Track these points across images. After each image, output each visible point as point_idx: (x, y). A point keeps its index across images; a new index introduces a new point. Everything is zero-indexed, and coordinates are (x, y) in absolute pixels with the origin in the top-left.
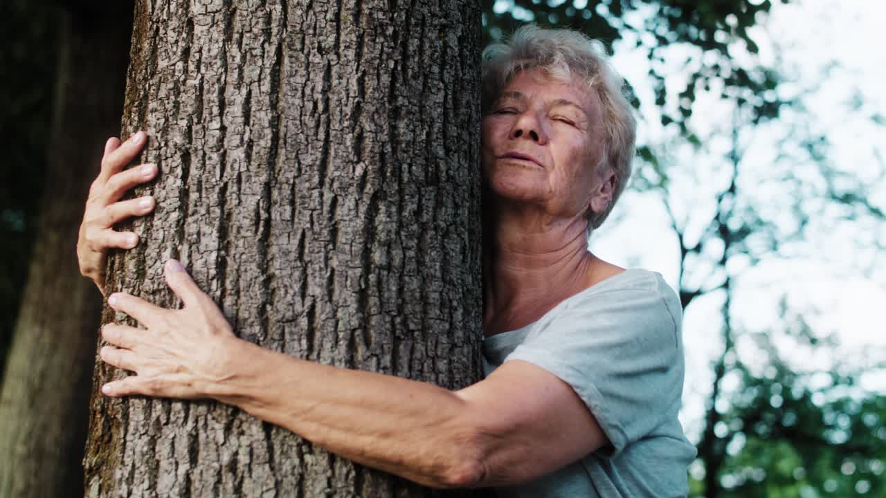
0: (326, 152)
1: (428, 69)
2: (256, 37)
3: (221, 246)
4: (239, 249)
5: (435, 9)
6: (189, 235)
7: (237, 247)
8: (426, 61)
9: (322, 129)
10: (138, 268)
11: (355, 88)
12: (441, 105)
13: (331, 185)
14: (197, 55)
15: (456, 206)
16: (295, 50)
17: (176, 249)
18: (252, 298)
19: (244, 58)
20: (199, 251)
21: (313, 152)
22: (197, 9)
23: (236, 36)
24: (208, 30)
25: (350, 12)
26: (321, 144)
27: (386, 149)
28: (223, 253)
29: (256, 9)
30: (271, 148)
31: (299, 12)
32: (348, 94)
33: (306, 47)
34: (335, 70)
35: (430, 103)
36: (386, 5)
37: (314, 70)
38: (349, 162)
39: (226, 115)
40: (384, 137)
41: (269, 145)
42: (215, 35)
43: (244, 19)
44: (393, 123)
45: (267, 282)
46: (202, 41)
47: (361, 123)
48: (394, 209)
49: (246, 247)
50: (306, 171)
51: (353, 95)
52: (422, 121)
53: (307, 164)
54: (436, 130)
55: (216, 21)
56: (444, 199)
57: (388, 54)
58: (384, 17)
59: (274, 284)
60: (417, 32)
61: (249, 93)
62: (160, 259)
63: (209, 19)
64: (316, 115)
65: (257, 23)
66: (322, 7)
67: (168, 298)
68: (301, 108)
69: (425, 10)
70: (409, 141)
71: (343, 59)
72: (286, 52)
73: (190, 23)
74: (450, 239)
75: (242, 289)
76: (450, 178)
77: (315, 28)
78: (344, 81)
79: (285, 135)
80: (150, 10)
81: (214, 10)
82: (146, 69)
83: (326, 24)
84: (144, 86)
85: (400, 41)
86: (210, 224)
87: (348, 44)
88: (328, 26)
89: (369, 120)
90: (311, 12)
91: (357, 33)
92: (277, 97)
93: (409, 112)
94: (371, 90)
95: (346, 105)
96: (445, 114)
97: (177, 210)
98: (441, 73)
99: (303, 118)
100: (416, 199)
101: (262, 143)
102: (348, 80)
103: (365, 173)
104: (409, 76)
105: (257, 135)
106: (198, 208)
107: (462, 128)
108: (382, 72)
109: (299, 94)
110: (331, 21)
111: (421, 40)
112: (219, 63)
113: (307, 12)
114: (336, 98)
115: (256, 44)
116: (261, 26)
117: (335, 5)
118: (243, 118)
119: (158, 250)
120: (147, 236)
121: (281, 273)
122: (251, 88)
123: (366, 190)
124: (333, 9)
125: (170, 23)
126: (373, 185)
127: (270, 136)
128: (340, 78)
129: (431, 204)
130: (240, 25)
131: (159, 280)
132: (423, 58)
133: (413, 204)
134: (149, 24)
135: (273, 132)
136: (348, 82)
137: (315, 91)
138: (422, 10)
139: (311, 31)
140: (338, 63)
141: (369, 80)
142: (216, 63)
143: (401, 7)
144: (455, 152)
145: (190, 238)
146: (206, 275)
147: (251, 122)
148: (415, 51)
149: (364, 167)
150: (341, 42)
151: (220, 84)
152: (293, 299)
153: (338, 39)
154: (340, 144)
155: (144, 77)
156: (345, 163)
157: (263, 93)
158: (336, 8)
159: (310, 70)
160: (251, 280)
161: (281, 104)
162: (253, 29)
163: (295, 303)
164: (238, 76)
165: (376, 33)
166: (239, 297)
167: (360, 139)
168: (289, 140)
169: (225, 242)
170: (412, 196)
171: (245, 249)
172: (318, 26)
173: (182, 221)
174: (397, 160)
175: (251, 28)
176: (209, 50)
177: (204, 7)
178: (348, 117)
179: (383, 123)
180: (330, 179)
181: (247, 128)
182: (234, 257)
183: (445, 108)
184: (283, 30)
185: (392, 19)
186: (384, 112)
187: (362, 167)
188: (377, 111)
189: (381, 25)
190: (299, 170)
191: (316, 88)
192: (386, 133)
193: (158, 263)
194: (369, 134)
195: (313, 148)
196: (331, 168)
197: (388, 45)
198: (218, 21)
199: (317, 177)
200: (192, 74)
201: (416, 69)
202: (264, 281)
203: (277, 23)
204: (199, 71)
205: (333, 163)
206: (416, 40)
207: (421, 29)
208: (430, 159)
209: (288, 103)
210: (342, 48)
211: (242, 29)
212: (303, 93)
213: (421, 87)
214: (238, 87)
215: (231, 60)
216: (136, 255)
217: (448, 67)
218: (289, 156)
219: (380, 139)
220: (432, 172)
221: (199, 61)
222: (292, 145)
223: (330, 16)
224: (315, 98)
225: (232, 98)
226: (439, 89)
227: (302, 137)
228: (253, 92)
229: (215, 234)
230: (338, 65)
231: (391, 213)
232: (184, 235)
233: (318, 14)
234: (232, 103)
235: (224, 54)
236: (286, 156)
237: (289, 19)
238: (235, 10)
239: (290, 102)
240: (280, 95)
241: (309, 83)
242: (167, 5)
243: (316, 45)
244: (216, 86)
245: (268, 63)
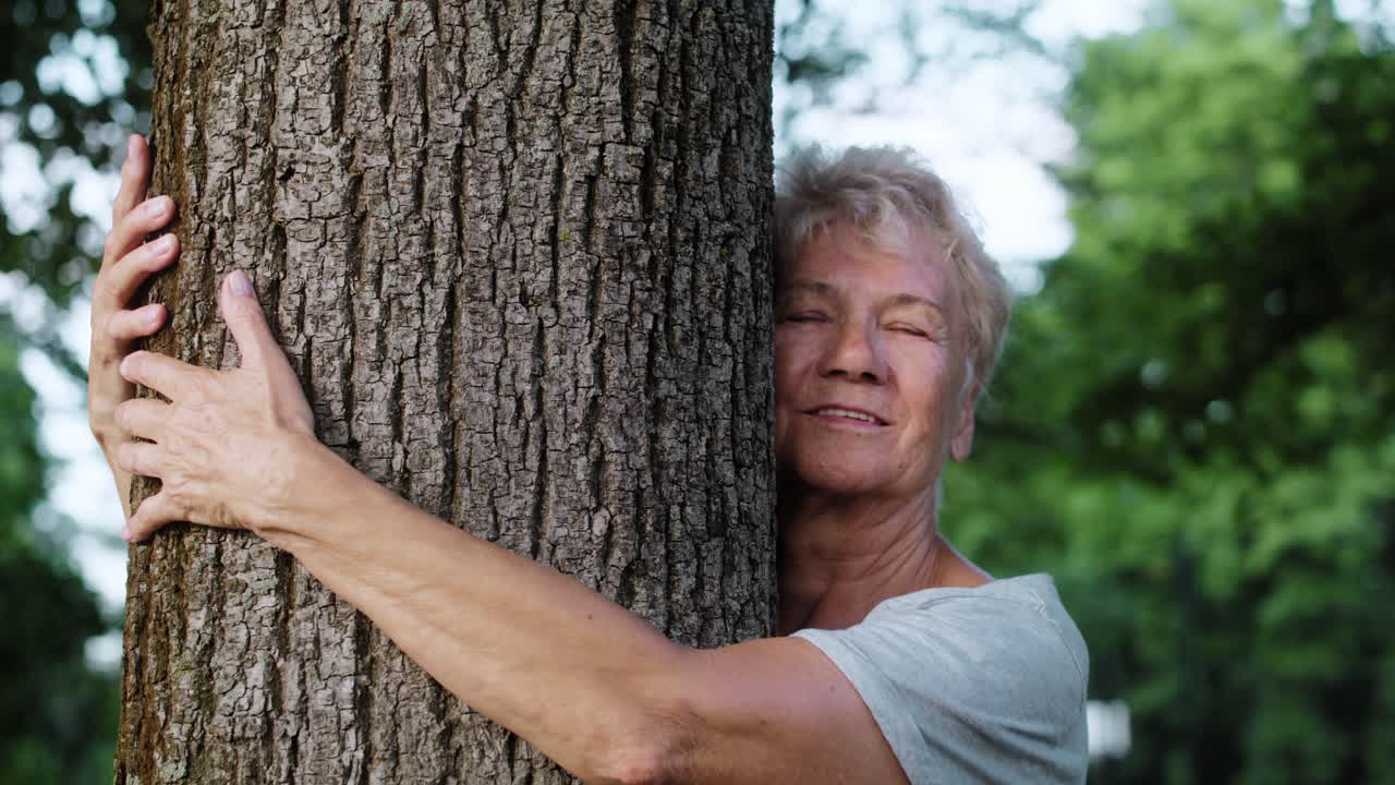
0: (541, 493)
1: (706, 323)
2: (407, 273)
3: (360, 666)
4: (393, 675)
5: (715, 206)
6: (299, 644)
7: (389, 671)
8: (702, 307)
9: (532, 449)
10: (199, 689)
11: (589, 371)
12: (727, 385)
13: (553, 553)
14: (297, 299)
15: (753, 564)
16: (481, 300)
17: (275, 664)
18: (421, 767)
19: (386, 309)
20: (319, 675)
21: (518, 493)
22: (290, 207)
23: (369, 268)
24: (316, 250)
25: (574, 225)
26: (533, 477)
27: (644, 482)
28: (364, 678)
29: (406, 217)
30: (444, 486)
31: (485, 226)
32: (577, 381)
33: (498, 292)
34: (551, 337)
35: (710, 385)
36: (637, 210)
37: (516, 338)
38: (582, 509)
39: (358, 419)
40: (640, 460)
41: (440, 481)
42: (330, 262)
43: (383, 235)
44: (653, 431)
45: (446, 737)
46: (304, 271)
47: (600, 434)
48: (659, 592)
49: (407, 671)
50: (508, 529)
51: (586, 385)
52: (698, 420)
53: (509, 515)
54: (721, 434)
55: (329, 237)
56: (736, 557)
57: (643, 304)
58: (634, 233)
59: (458, 739)
60: (686, 254)
61: (400, 378)
62: (245, 682)
63: (317, 232)
64: (522, 423)
65: (409, 244)
66: (525, 215)
67: (262, 754)
68: (495, 409)
69: (699, 211)
70: (680, 462)
71: (565, 315)
72: (462, 302)
73: (280, 235)
74: (745, 627)
75: (402, 750)
76: (744, 517)
77: (514, 257)
78: (569, 358)
79: (469, 462)
80: (195, 194)
81: (326, 213)
82: (193, 308)
83: (533, 249)
84: (189, 342)
85: (659, 276)
86: (338, 625)
87: (573, 288)
88: (537, 253)
89: (614, 431)
90: (506, 226)
91: (588, 265)
92: (450, 387)
93: (679, 408)
94: (615, 373)
95: (574, 403)
96: (734, 401)
97: (273, 592)
98: (726, 324)
99: (498, 429)
100: (692, 569)
101: (428, 475)
102: (576, 354)
103: (611, 528)
104: (677, 340)
105: (417, 461)
106: (313, 594)
107: (758, 419)
108: (633, 337)
109: (491, 383)
110: (543, 243)
111: (693, 268)
112: (340, 318)
113: (499, 224)
114: (555, 390)
115: (408, 286)
116: (415, 250)
117: (548, 211)
118: (390, 428)
119: (238, 663)
120: (214, 630)
121: (471, 719)
122: (404, 371)
123: (613, 561)
124: (544, 220)
125: (237, 227)
126: (625, 551)
127: (441, 465)
128: (562, 352)
129: (716, 571)
130: (376, 247)
131: (244, 720)
132: (697, 302)
133: (688, 577)
134: (194, 222)
135: (446, 455)
136: (575, 360)
137: (517, 378)
138: (694, 211)
139: (507, 263)
140: (557, 323)
141: (612, 356)
142: (333, 318)
143: (662, 212)
144: (749, 468)
145: (300, 649)
146: (335, 720)
147: (406, 436)
148: (685, 291)
149: (608, 517)
150: (560, 282)
151: (343, 358)
152: (495, 768)
153: (555, 276)
154: (565, 477)
155: (189, 323)
156: (575, 513)
157: (426, 379)
158: (551, 218)
159: (507, 336)
160: (419, 733)
161: (459, 401)
162: (402, 256)
163: (498, 774)
164: (377, 345)
165: (621, 264)
166: (397, 763)
167: (599, 465)
168: (476, 472)
169: (368, 659)
170: (688, 563)
171: (406, 675)
172: (519, 253)
173: (283, 614)
174: (662, 499)
175: (397, 254)
176: (320, 291)
177: (306, 205)
178: (577, 425)
179: (637, 434)
180: (549, 542)
181: (399, 447)
182: (386, 689)
183: (733, 390)
184: (456, 260)
185: (646, 235)
186: (640, 414)
187: (605, 517)
188: (627, 413)
189: (630, 249)
190: (497, 526)
191: (520, 371)
192: (643, 452)
193: (240, 688)
194: (615, 456)
195: (518, 486)
196: (551, 521)
197: (643, 285)
198: (334, 235)
199: (527, 539)
200: (289, 334)
201: (688, 323)
202: (443, 733)
203: (446, 247)
204: (301, 328)
205: (555, 512)
206: (686, 269)
207: (693, 247)
208: (714, 490)
209: (471, 401)
210: (565, 295)
211: (382, 256)
212: (497, 382)
213: (695, 358)
214: (378, 366)
215: (362, 313)
216: (193, 665)
217: (735, 311)
218: (478, 502)
219: (634, 465)
220: (717, 513)
221: (301, 310)
222: (482, 481)
223: (539, 234)
224: (519, 391)
225: (368, 388)
226: (724, 357)
227: (499, 464)
228: (406, 377)
229: (348, 645)
230: (557, 328)
231: (655, 599)
232: (287, 642)
233: (518, 230)
234: (369, 397)
235: (348, 301)
236: (472, 501)
237: (466, 237)
238: (364, 216)
239: (474, 398)
240: (455, 385)
241: (507, 361)
242: (229, 190)
243: (518, 290)
244: (336, 363)
245: (431, 324)
